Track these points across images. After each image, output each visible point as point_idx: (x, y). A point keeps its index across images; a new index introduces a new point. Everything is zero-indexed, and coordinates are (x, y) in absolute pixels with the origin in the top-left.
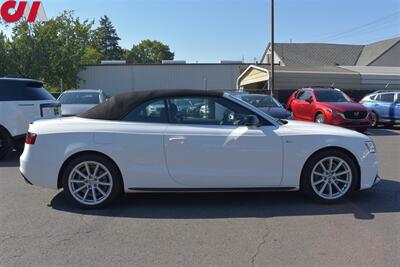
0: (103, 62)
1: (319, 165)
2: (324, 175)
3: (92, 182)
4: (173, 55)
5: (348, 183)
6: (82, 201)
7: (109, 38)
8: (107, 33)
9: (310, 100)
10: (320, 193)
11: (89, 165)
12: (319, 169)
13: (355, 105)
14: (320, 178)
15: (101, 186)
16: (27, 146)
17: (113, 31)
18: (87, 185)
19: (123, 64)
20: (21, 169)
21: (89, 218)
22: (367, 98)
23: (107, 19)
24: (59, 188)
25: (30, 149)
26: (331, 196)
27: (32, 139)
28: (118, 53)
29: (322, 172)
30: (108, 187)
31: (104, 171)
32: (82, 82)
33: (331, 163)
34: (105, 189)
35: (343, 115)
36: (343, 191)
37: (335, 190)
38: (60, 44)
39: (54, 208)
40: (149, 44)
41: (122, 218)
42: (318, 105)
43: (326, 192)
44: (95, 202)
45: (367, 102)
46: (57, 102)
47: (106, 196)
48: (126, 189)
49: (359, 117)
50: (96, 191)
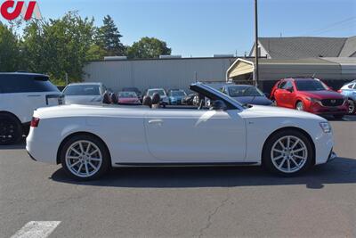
0: (106, 58)
1: (278, 143)
2: (283, 152)
3: (85, 158)
4: (170, 50)
5: (305, 158)
6: (77, 174)
7: (112, 36)
8: (110, 31)
9: (291, 90)
10: (279, 168)
11: (83, 144)
12: (278, 147)
13: (333, 93)
14: (280, 154)
15: (92, 161)
16: (32, 128)
17: (116, 29)
18: (81, 161)
19: (124, 60)
20: (27, 148)
21: (81, 188)
22: (345, 87)
23: (110, 18)
24: (58, 163)
25: (34, 130)
26: (289, 171)
27: (36, 122)
28: (120, 49)
29: (281, 149)
30: (98, 162)
31: (95, 149)
32: (86, 76)
33: (289, 142)
34: (96, 163)
35: (320, 103)
36: (300, 166)
37: (293, 165)
38: (66, 41)
39: (54, 180)
40: (147, 40)
41: (109, 188)
42: (298, 94)
43: (285, 166)
44: (88, 175)
45: (346, 90)
46: (61, 93)
47: (96, 169)
48: (113, 164)
49: (335, 105)
50: (89, 165)
